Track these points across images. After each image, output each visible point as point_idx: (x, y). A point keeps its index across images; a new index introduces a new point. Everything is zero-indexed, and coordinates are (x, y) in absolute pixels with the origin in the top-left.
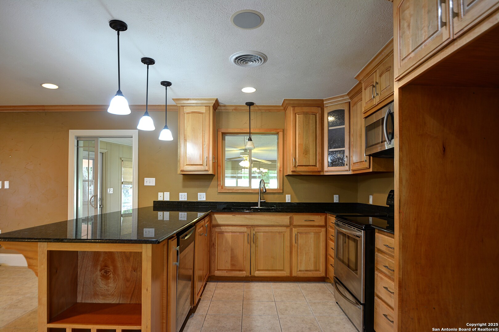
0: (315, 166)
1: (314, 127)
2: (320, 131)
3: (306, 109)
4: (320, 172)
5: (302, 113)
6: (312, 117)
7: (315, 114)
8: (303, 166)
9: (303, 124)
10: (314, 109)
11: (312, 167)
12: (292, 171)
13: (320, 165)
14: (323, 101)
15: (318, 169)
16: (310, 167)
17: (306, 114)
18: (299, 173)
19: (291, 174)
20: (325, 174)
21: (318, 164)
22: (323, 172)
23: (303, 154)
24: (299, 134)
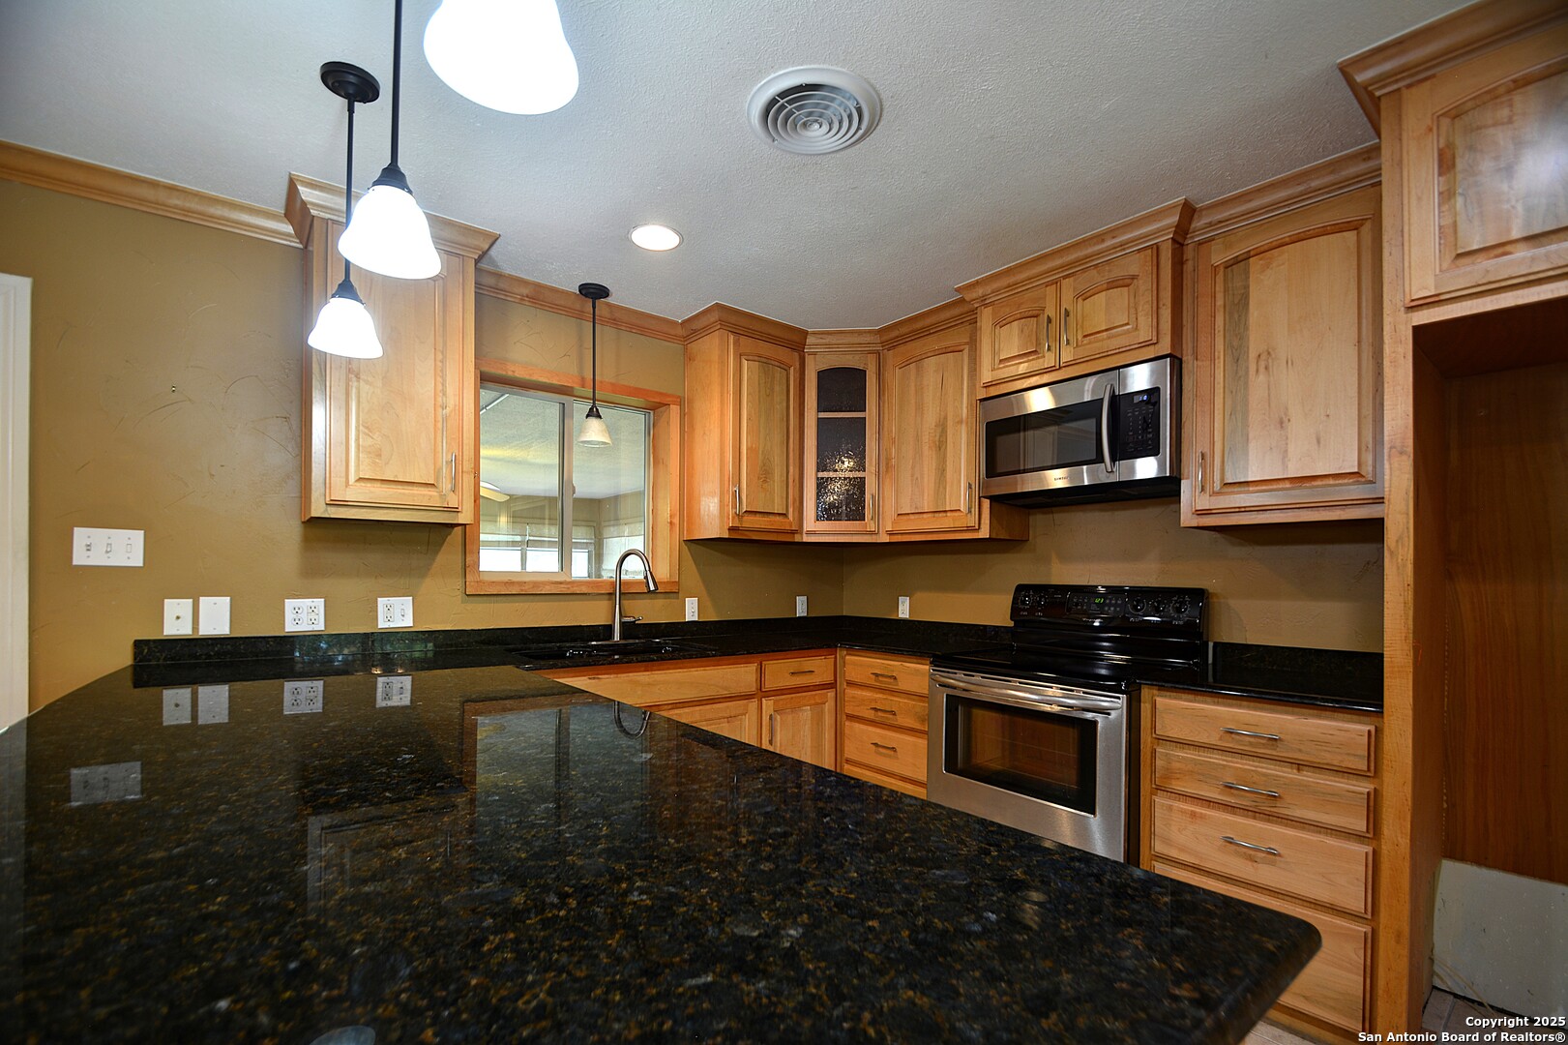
0: (785, 515)
1: (785, 404)
2: (798, 420)
3: (766, 349)
4: (793, 532)
5: (756, 358)
6: (778, 373)
7: (785, 367)
8: (758, 515)
9: (759, 391)
10: (783, 354)
11: (778, 518)
12: (731, 529)
13: (796, 514)
14: (805, 334)
15: (791, 526)
16: (772, 518)
17: (765, 361)
18: (746, 535)
19: (727, 536)
20: (804, 540)
21: (791, 510)
22: (801, 533)
23: (759, 478)
24: (749, 419)
